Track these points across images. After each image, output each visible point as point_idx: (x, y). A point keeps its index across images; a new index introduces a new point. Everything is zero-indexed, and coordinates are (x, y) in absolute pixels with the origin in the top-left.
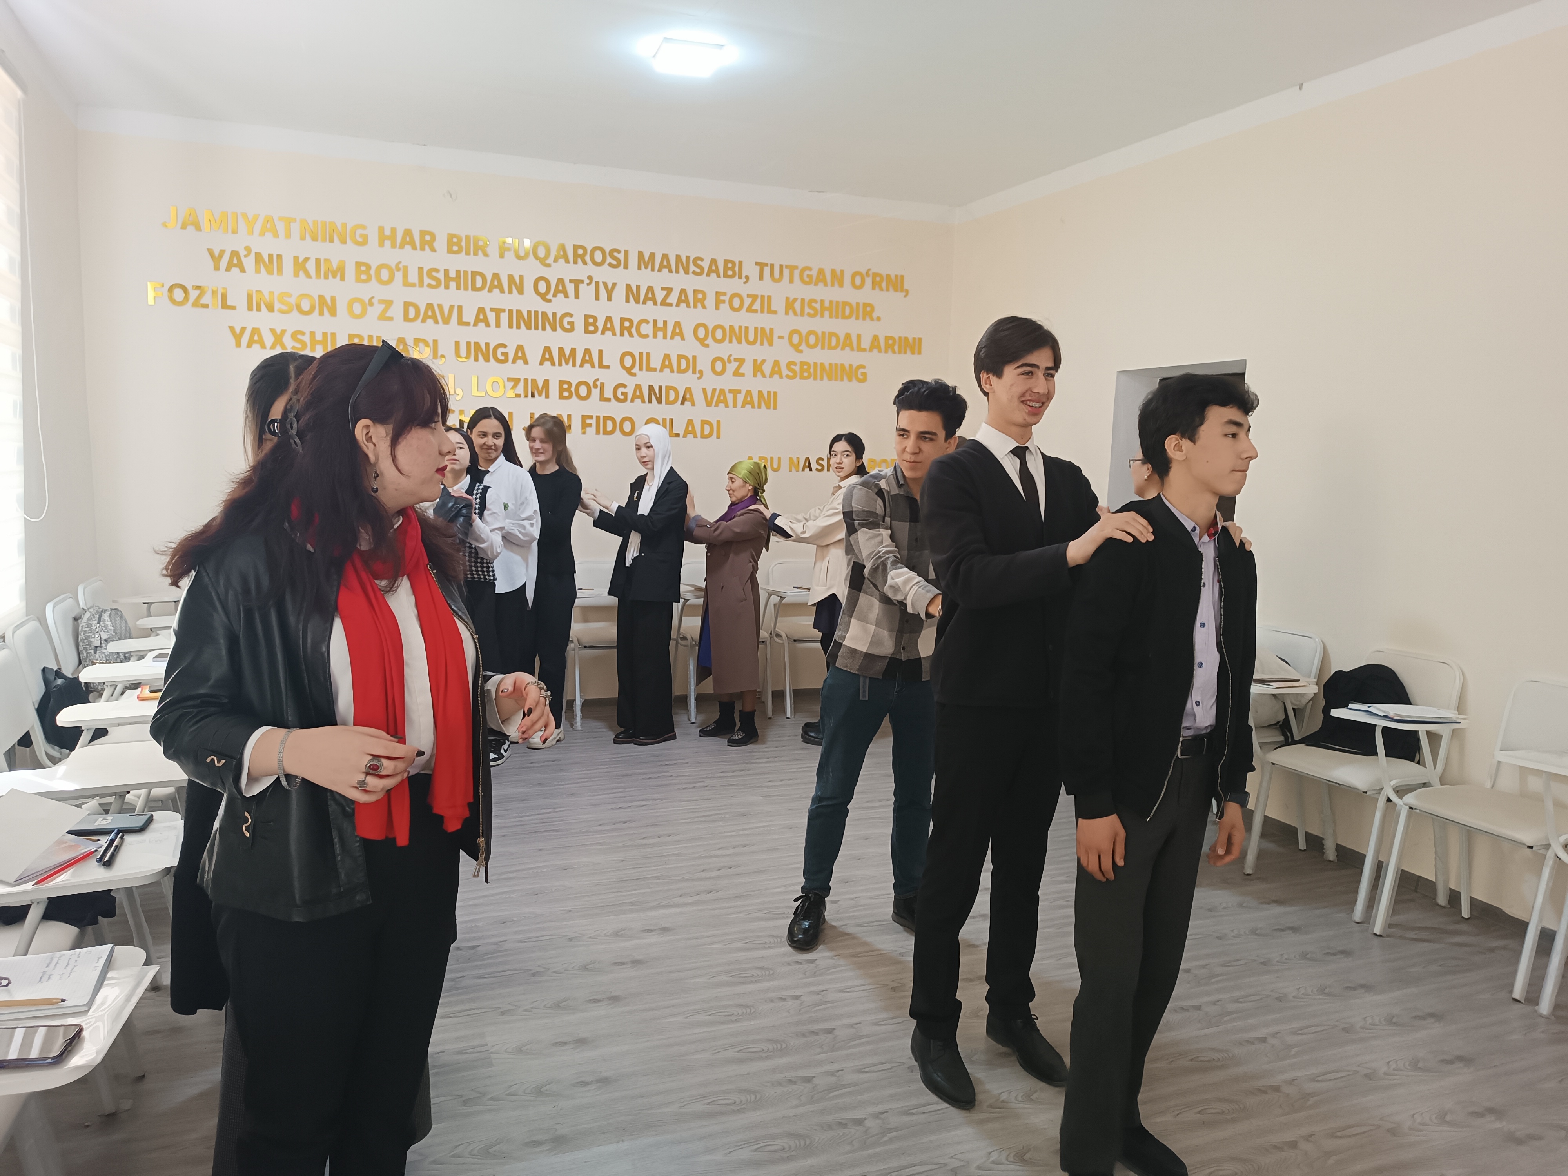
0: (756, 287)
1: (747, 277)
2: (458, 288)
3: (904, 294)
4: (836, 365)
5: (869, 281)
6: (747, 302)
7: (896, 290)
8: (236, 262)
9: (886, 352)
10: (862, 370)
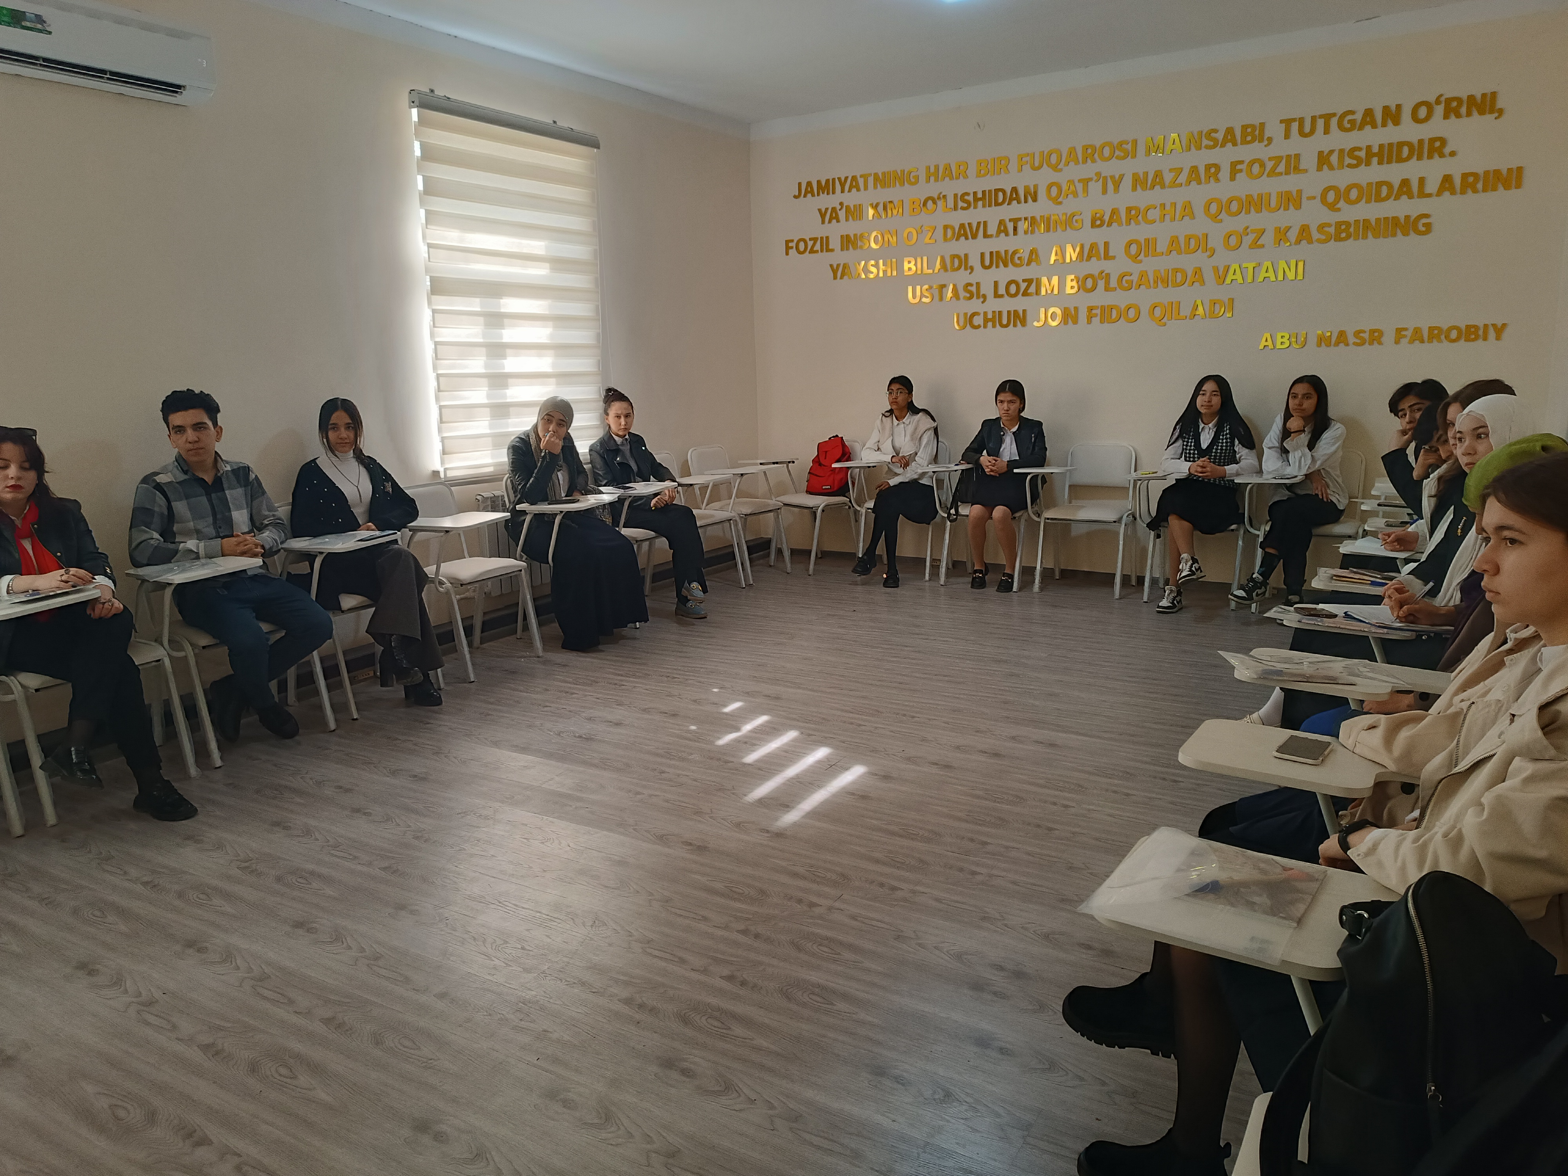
0: (1282, 147)
1: (1270, 140)
2: (984, 206)
3: (1496, 115)
4: (1386, 219)
5: (1439, 110)
6: (1270, 165)
7: (1481, 112)
8: (835, 217)
9: (1463, 192)
10: (1424, 221)
